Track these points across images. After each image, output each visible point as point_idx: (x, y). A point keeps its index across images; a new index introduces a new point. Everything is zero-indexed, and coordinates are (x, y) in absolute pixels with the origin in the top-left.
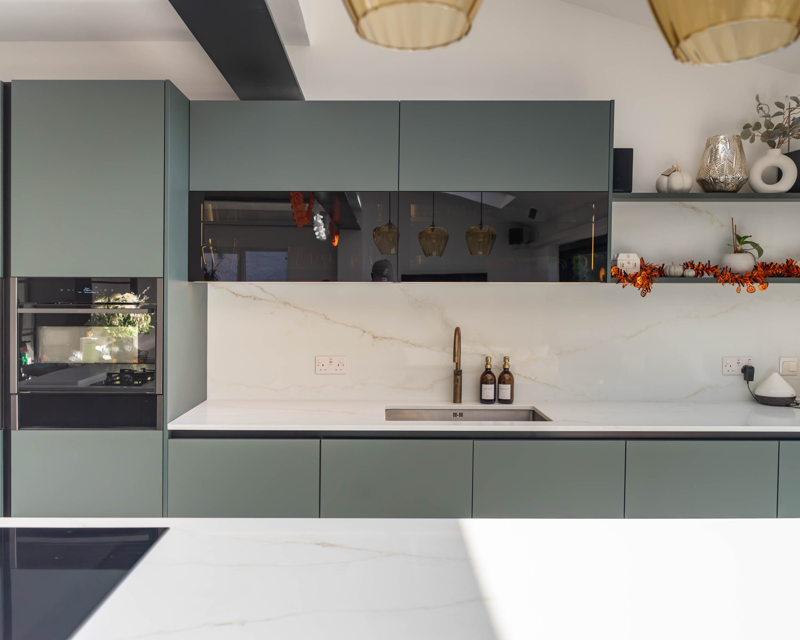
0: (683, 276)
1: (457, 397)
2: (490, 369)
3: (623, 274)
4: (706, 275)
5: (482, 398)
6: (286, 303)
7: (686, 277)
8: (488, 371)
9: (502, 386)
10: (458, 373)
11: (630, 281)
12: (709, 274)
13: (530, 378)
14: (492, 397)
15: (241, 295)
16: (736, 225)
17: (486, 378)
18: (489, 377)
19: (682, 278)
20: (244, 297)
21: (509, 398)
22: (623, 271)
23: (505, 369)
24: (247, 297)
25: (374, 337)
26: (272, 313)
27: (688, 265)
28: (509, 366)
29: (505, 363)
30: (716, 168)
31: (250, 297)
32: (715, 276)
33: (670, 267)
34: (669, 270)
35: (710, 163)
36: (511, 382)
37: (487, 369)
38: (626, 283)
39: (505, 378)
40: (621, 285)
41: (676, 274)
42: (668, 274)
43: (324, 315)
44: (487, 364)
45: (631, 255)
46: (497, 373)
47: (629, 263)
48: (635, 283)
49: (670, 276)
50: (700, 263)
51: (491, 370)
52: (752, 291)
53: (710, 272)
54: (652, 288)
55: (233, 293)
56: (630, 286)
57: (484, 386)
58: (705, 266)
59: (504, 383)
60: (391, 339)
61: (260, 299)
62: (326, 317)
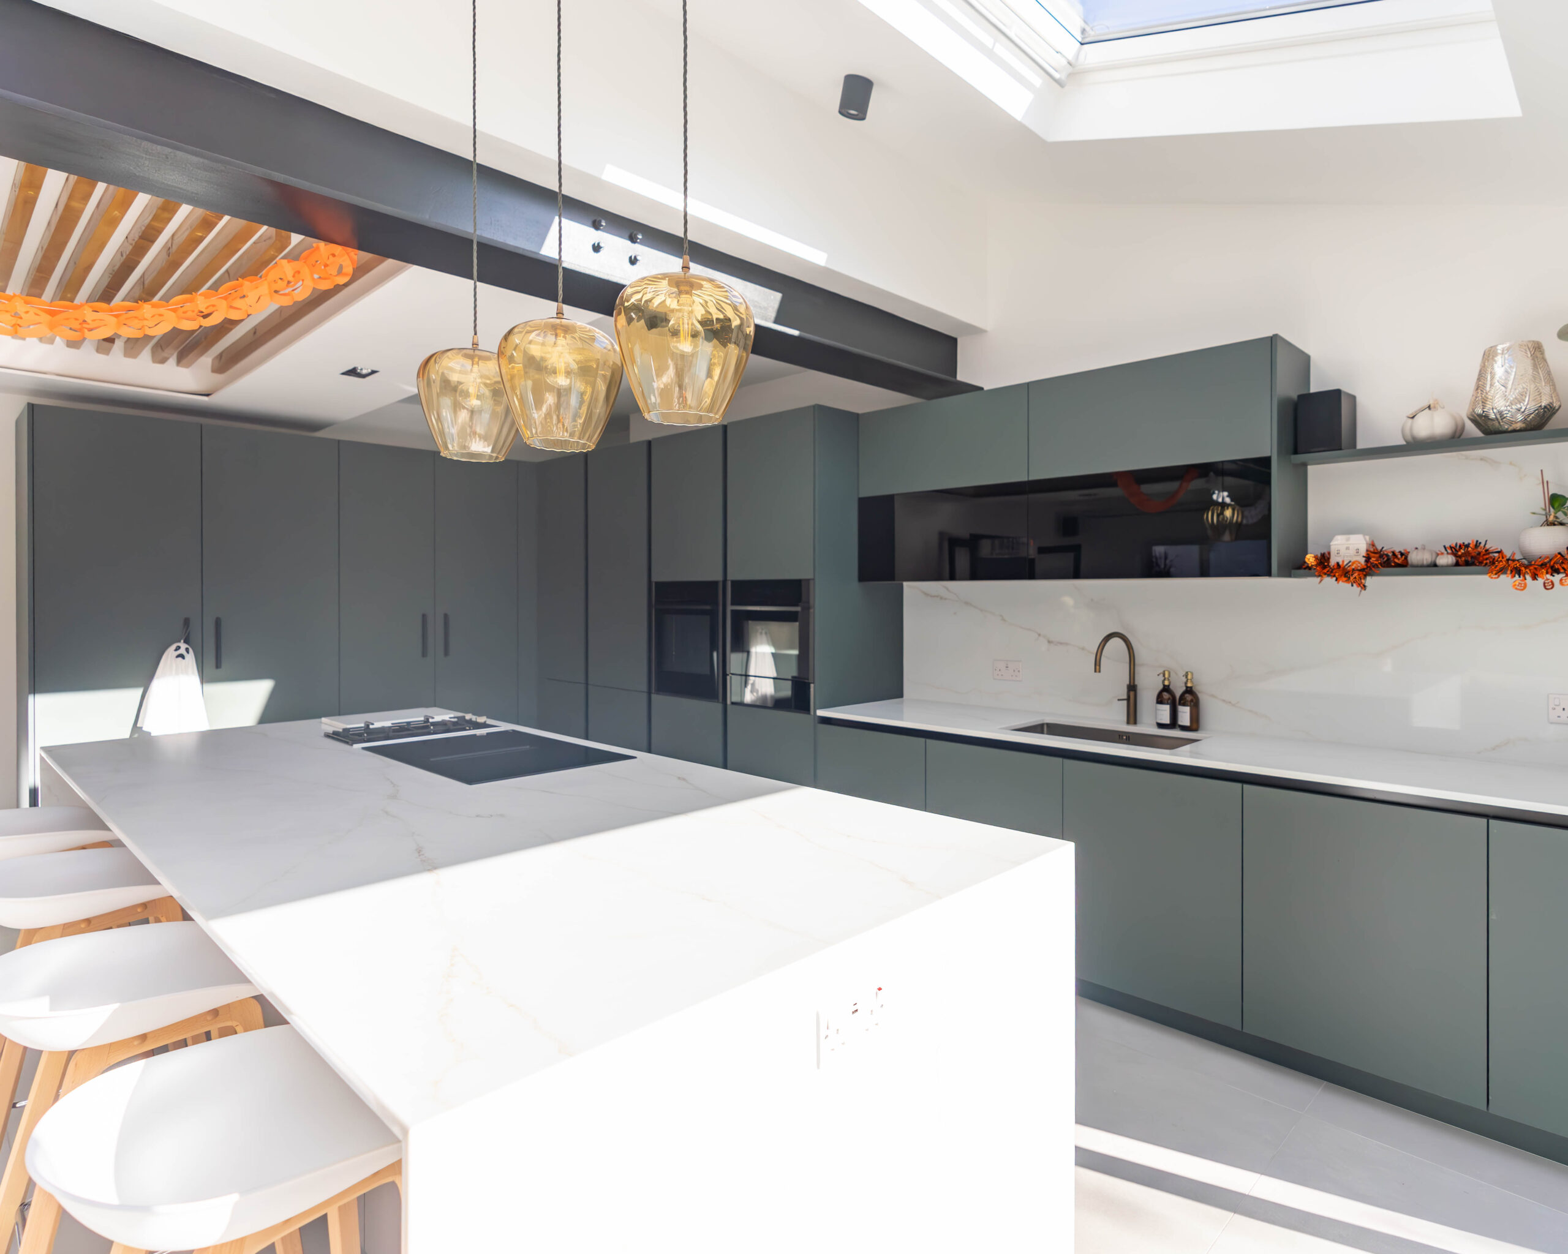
0: (1434, 565)
1: (1132, 717)
2: (1169, 686)
5: (1157, 722)
6: (968, 604)
7: (1439, 566)
8: (1166, 689)
9: (1181, 708)
10: (1132, 688)
13: (1230, 702)
14: (1168, 721)
15: (929, 595)
16: (1547, 482)
17: (1164, 697)
18: (1167, 695)
20: (932, 596)
21: (1189, 724)
23: (1188, 687)
24: (935, 596)
25: (1049, 642)
26: (954, 614)
27: (1439, 549)
28: (1191, 684)
29: (1187, 679)
31: (937, 596)
34: (1414, 558)
36: (1193, 703)
37: (1164, 686)
39: (1186, 700)
41: (1426, 564)
43: (1001, 616)
44: (1168, 680)
45: (1352, 538)
46: (1178, 691)
47: (1348, 548)
51: (1171, 687)
52: (1549, 586)
57: (1161, 706)
58: (1471, 549)
59: (1185, 705)
60: (1067, 644)
61: (945, 599)
62: (1003, 620)
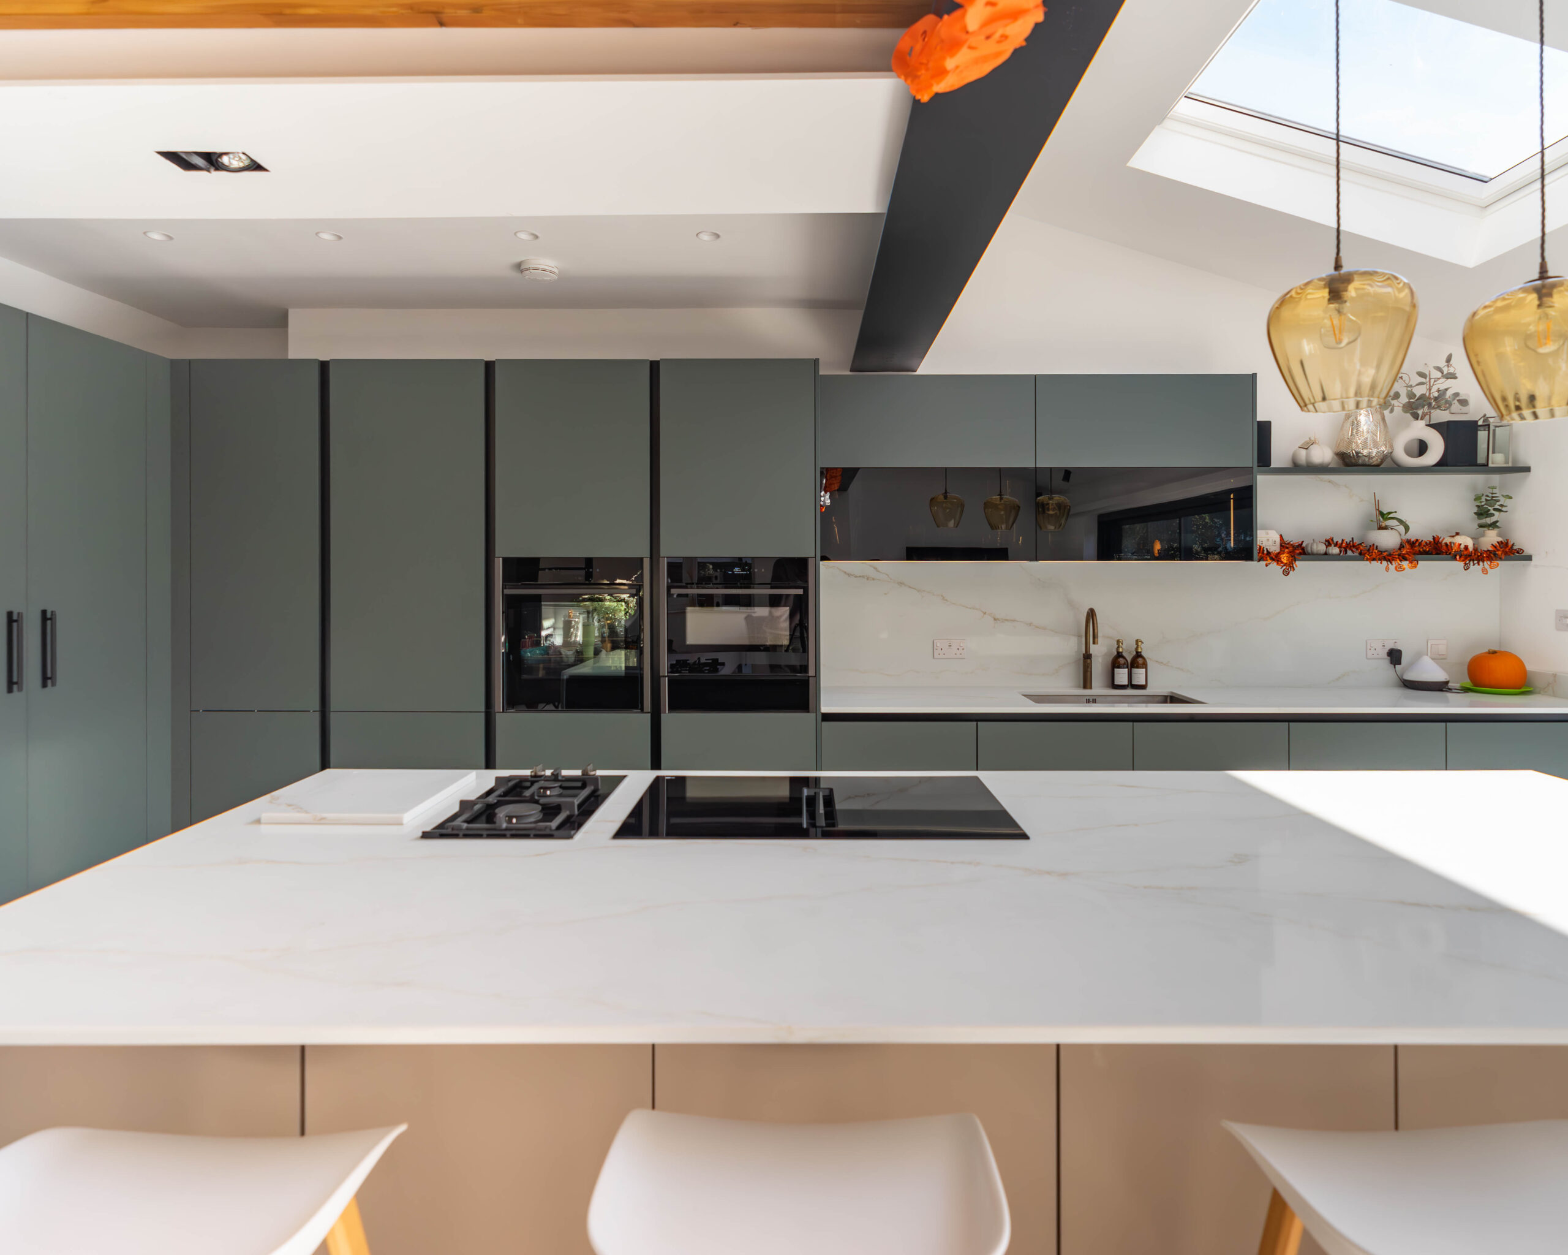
0: (1326, 554)
1: (1087, 683)
2: (1121, 652)
3: (1265, 552)
4: (1349, 553)
5: (1116, 683)
6: (901, 584)
7: (1330, 555)
8: (1119, 655)
9: (1135, 670)
10: (1087, 659)
11: (1273, 559)
12: (1353, 552)
14: (1125, 682)
15: (852, 575)
17: (1119, 662)
18: (1122, 661)
19: (1325, 556)
20: (856, 577)
21: (1144, 683)
22: (1265, 549)
23: (1137, 652)
24: (860, 576)
25: (995, 619)
26: (885, 594)
27: (1329, 543)
28: (1142, 649)
29: (1138, 646)
30: (1359, 442)
31: (863, 577)
32: (1360, 554)
33: (1312, 544)
34: (1311, 548)
35: (1351, 435)
36: (1144, 665)
37: (1118, 652)
38: (1270, 562)
39: (1138, 662)
40: (1263, 563)
41: (1319, 552)
42: (1310, 551)
43: (942, 596)
44: (1118, 647)
45: (1269, 531)
46: (1129, 657)
47: (1268, 540)
48: (1278, 561)
49: (1313, 554)
50: (1343, 540)
51: (1123, 653)
52: (1399, 569)
53: (1354, 549)
54: (1296, 566)
55: (845, 572)
56: (1274, 565)
57: (1116, 670)
58: (1350, 543)
59: (1138, 667)
61: (873, 579)
62: (943, 598)
